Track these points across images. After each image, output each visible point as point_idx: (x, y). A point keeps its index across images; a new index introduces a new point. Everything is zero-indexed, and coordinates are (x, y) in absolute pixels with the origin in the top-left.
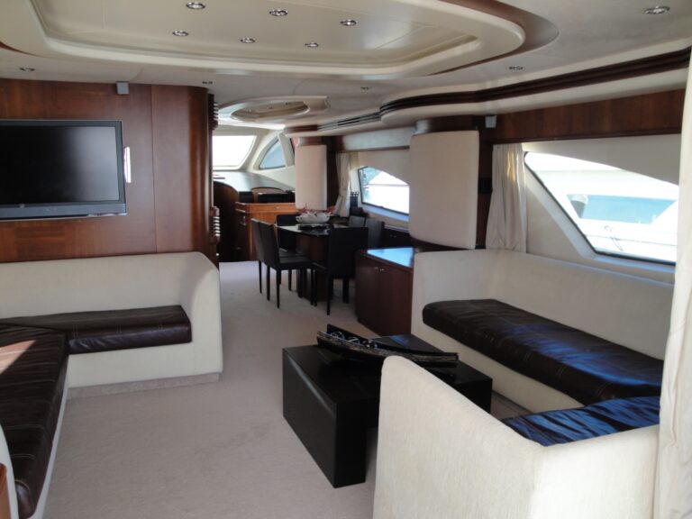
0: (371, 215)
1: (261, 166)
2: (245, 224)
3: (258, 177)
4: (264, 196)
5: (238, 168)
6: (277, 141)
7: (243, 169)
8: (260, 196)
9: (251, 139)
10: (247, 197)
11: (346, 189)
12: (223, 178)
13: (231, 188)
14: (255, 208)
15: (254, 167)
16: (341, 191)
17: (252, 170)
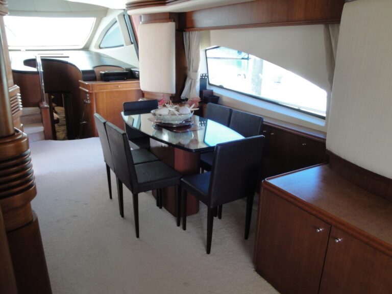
0: (224, 100)
1: (101, 46)
2: (89, 102)
3: (99, 56)
4: (105, 74)
5: (82, 47)
6: (116, 22)
7: (86, 48)
8: (101, 74)
9: (92, 21)
10: (90, 76)
11: (196, 71)
12: (68, 57)
13: (74, 66)
14: (98, 86)
15: (95, 47)
16: (191, 73)
17: (93, 49)
